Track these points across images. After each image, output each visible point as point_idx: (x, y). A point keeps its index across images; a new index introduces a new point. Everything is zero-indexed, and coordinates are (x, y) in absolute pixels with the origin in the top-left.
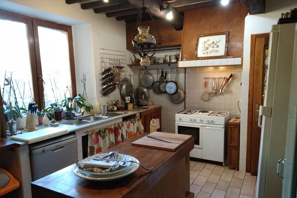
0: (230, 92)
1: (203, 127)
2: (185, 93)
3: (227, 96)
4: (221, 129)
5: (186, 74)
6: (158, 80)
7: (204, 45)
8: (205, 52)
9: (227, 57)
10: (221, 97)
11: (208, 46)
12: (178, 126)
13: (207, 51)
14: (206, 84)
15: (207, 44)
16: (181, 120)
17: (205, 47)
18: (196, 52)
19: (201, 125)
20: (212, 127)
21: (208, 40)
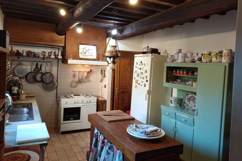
0: (89, 81)
1: (83, 106)
2: (57, 82)
3: (87, 84)
4: (94, 105)
5: (59, 67)
6: (32, 71)
7: (83, 50)
8: (84, 55)
9: (99, 60)
10: (84, 84)
11: (86, 52)
12: (64, 108)
13: (85, 54)
14: (74, 76)
15: (85, 50)
16: (67, 103)
17: (84, 52)
18: (78, 54)
19: (82, 104)
20: (89, 105)
21: (86, 48)
